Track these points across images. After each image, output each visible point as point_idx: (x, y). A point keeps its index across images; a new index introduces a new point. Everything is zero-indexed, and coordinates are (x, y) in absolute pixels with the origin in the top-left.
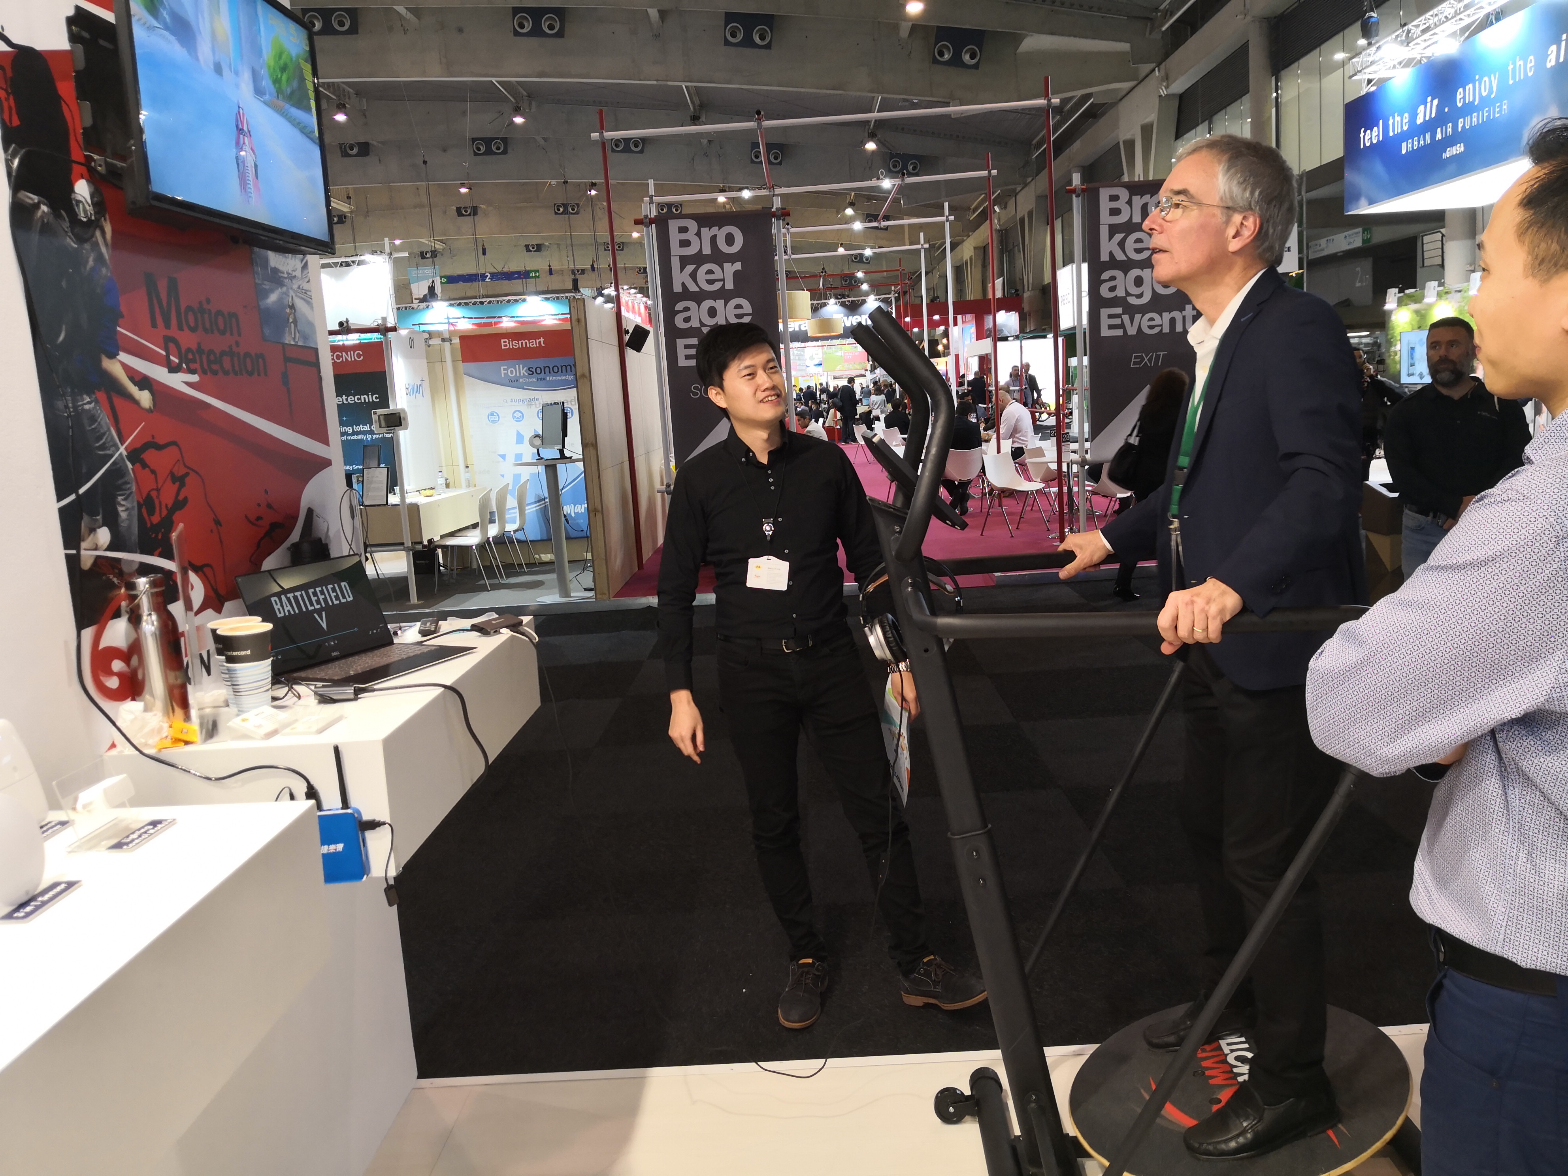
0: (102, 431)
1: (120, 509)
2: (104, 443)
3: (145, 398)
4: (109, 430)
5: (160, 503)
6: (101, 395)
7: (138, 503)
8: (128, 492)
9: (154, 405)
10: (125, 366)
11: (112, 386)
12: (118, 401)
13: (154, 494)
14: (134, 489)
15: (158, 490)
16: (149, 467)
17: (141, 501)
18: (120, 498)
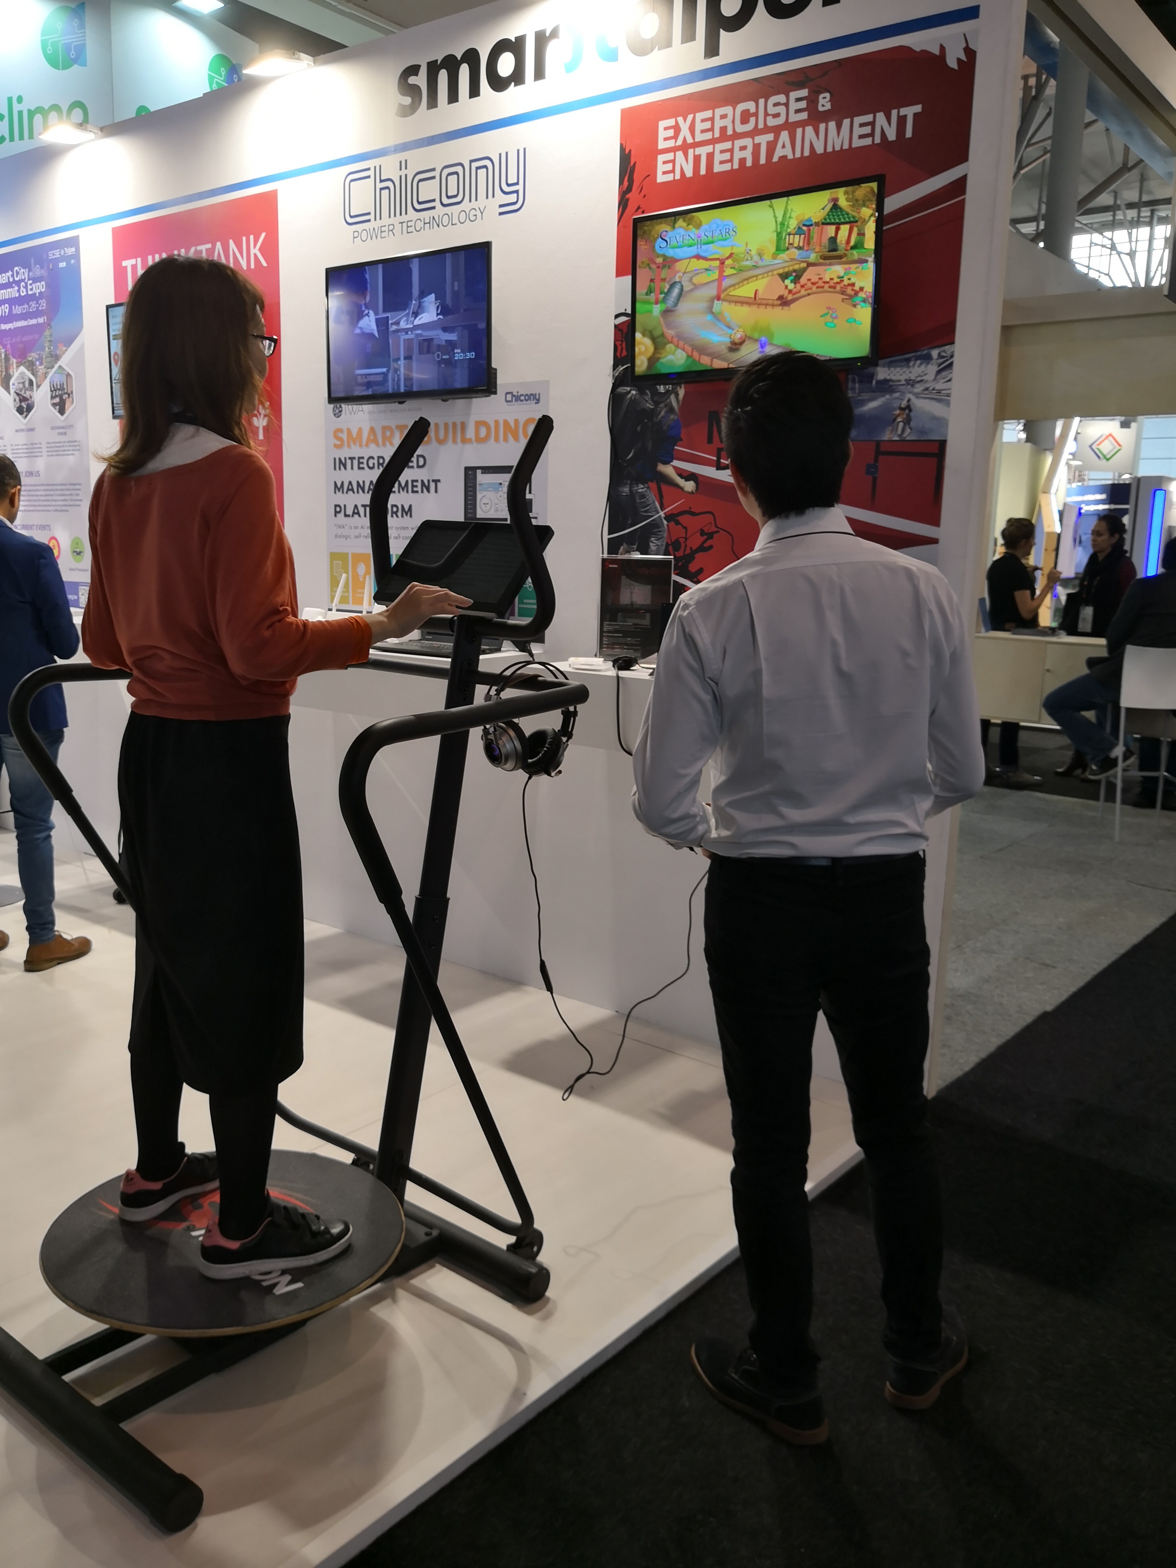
0: (648, 503)
1: (651, 544)
2: (649, 509)
3: (689, 486)
4: (654, 502)
5: (686, 546)
6: (653, 485)
7: (667, 543)
8: (660, 536)
9: (696, 490)
10: (675, 468)
11: (664, 479)
12: (664, 487)
13: (682, 540)
14: (665, 535)
15: (686, 539)
16: (680, 524)
17: (670, 543)
18: (652, 539)
